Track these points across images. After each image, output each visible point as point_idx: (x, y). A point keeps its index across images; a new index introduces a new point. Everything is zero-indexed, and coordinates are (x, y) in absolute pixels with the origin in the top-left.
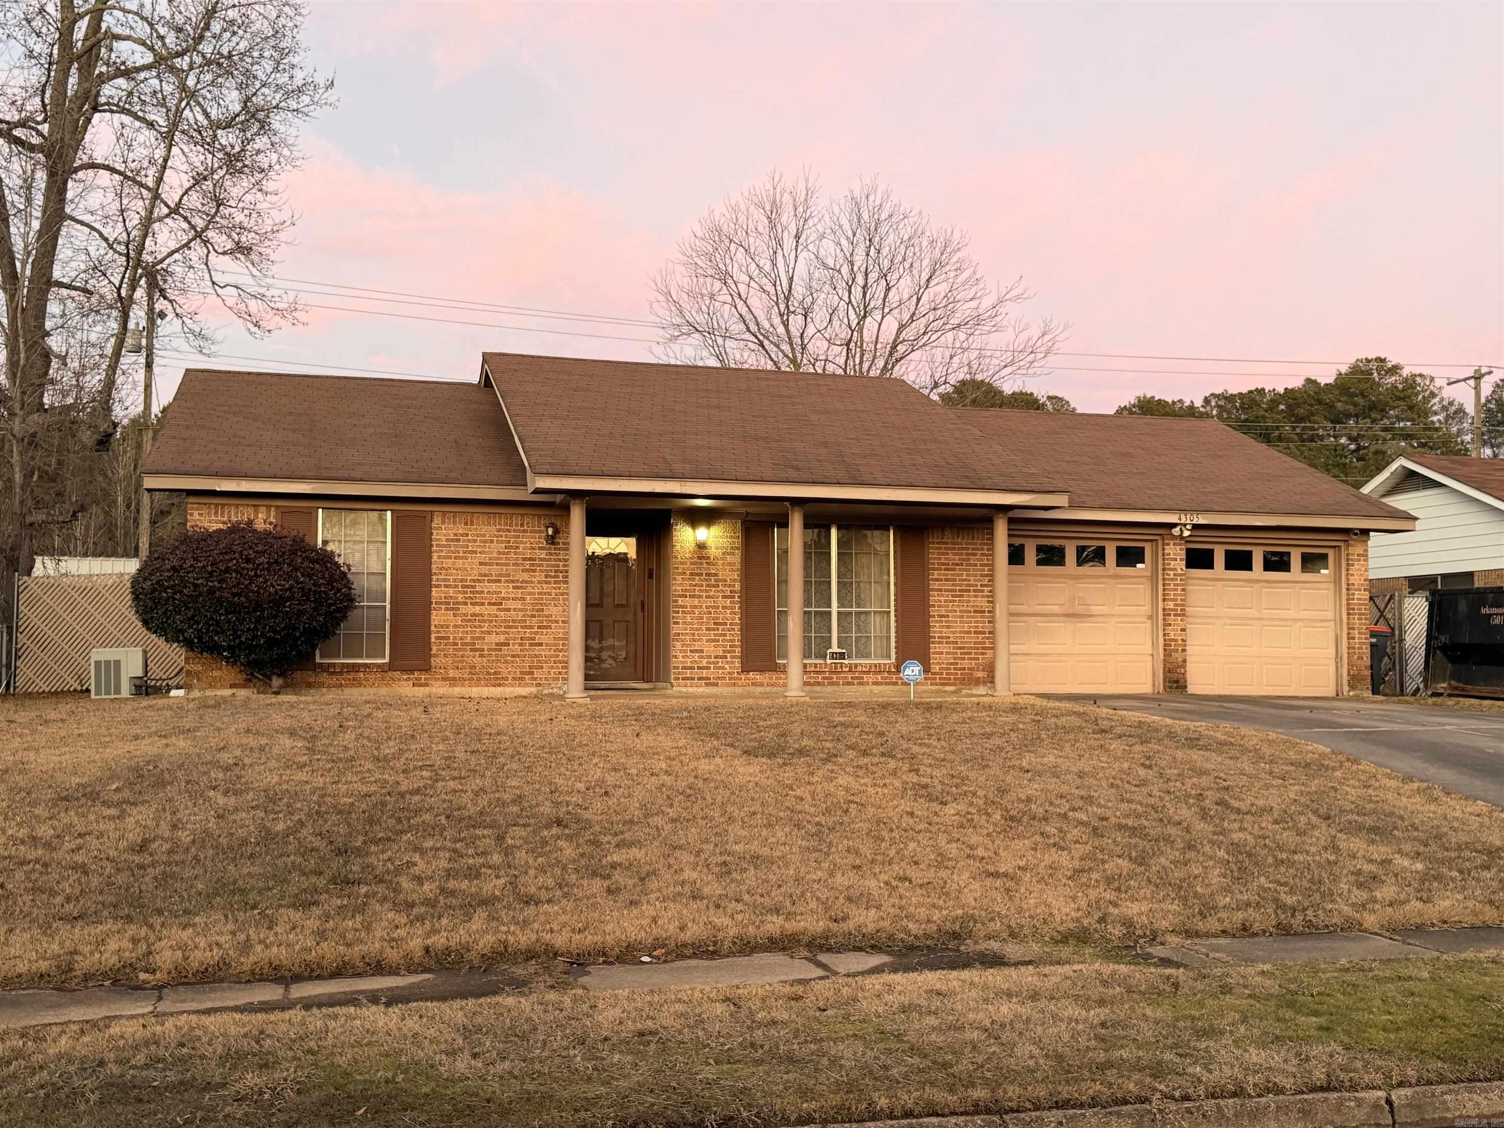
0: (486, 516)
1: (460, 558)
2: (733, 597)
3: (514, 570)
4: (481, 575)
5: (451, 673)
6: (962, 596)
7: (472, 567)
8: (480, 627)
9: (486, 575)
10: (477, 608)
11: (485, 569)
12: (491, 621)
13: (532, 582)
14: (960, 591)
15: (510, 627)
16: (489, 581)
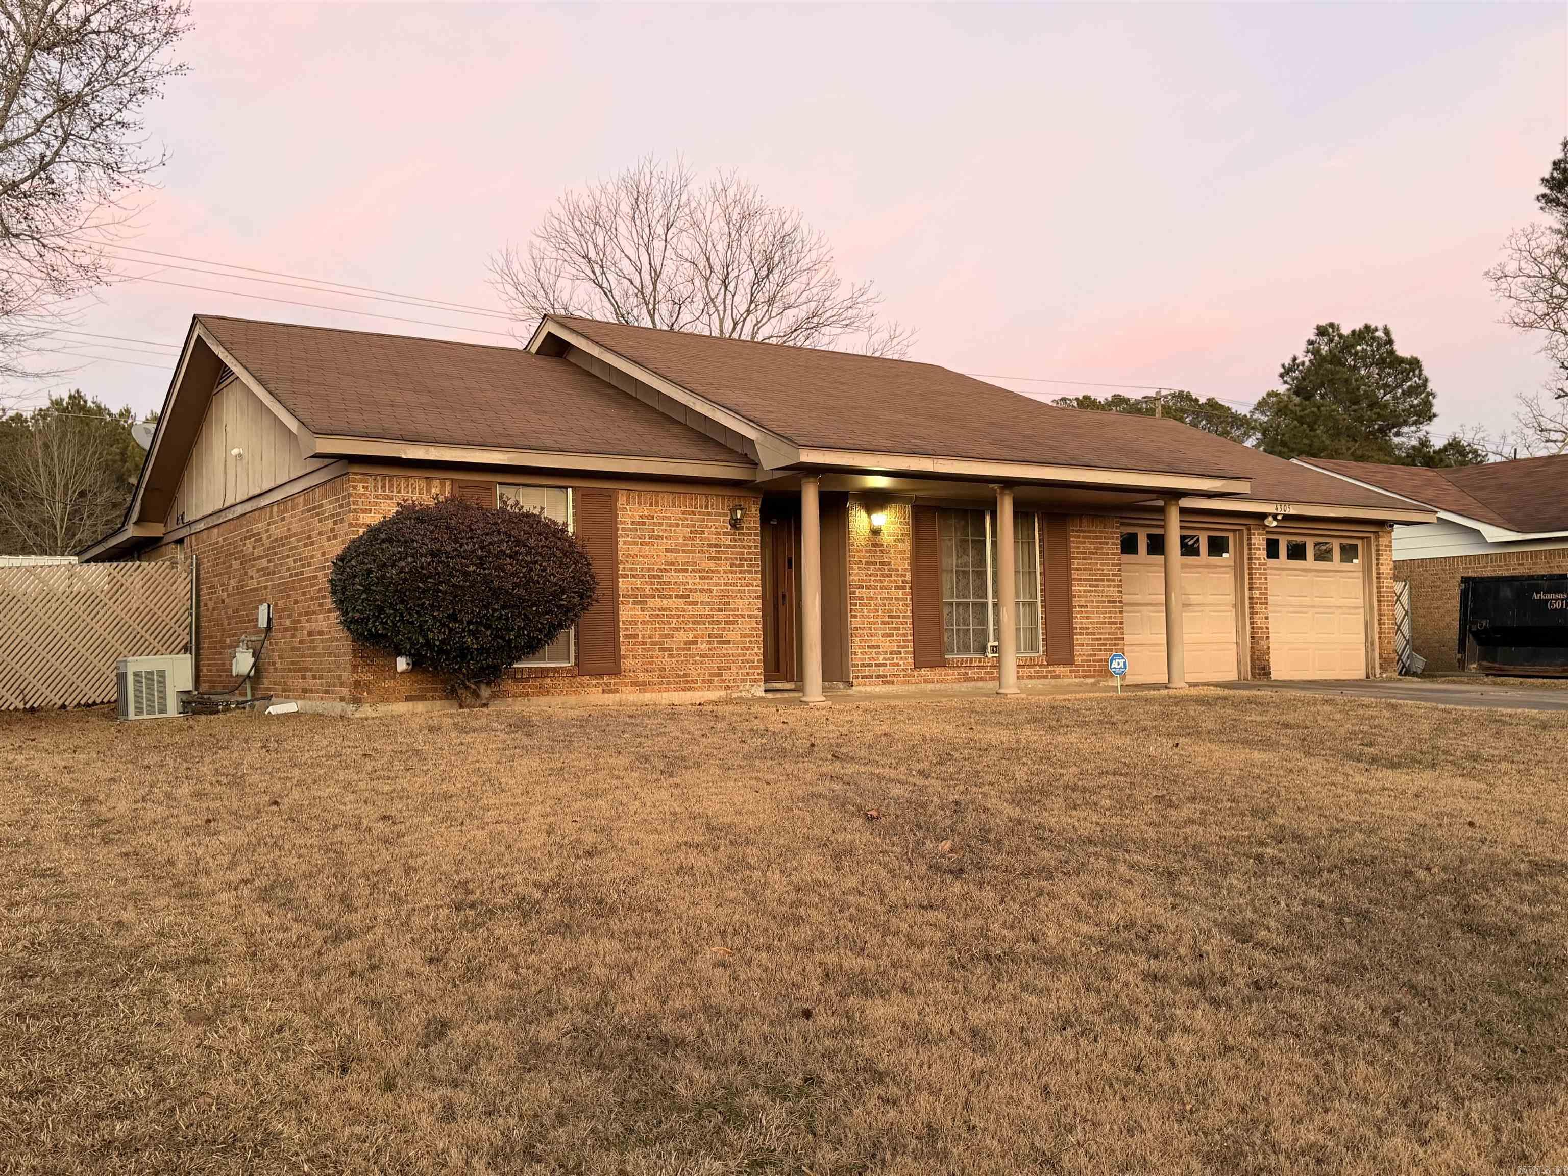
0: (671, 497)
1: (647, 544)
2: (904, 588)
3: (700, 558)
4: (667, 563)
5: (642, 677)
6: (1097, 586)
7: (657, 555)
8: (668, 622)
9: (672, 564)
10: (665, 601)
11: (671, 557)
12: (679, 617)
13: (718, 572)
14: (1096, 580)
15: (698, 623)
16: (676, 571)
